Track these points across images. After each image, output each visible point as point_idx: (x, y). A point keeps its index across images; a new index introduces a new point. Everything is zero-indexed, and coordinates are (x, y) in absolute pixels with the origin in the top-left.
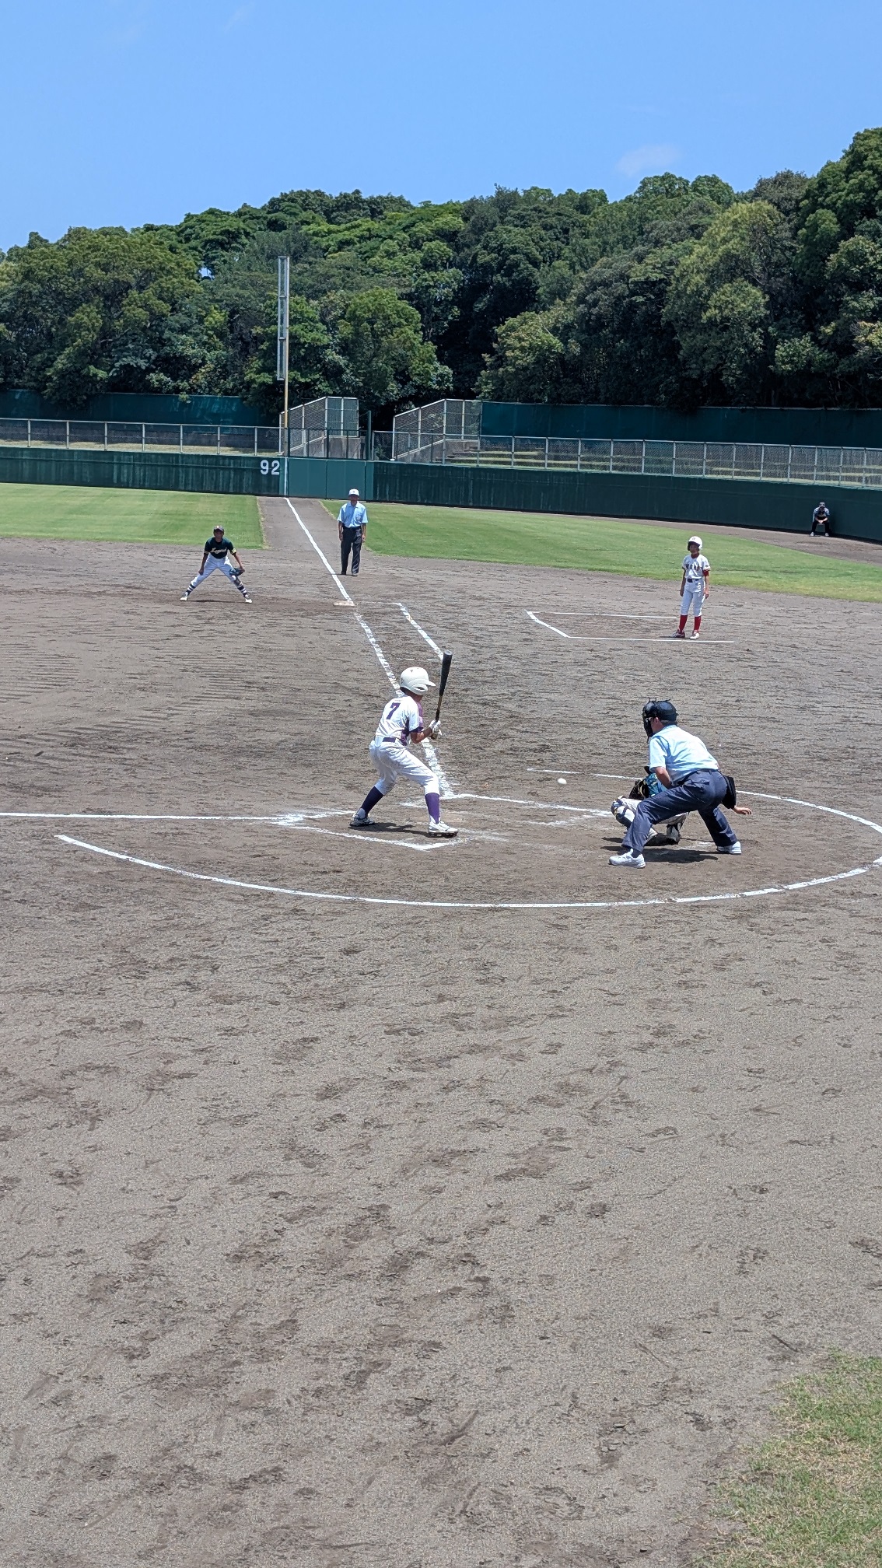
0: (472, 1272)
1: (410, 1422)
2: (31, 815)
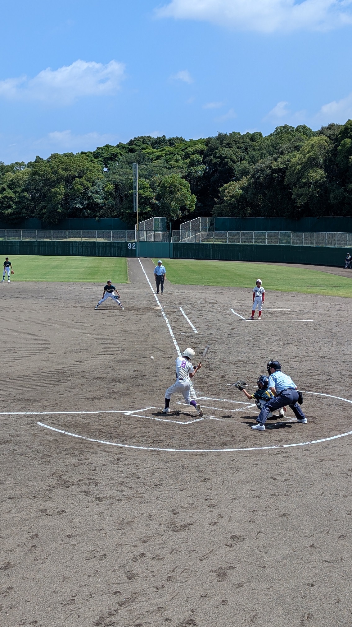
2: (27, 413)
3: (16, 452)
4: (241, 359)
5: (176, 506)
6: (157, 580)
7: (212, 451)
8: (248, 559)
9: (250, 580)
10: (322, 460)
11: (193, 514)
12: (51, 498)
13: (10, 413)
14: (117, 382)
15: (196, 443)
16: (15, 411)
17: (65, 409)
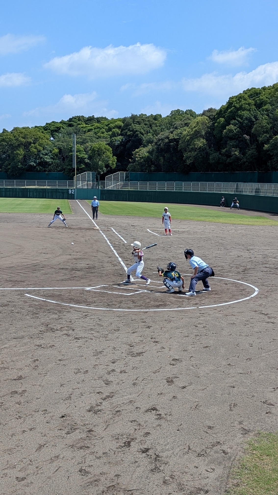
0: (156, 413)
1: (144, 455)
2: (17, 289)
3: (13, 311)
4: (160, 258)
5: (131, 342)
6: (126, 385)
7: (151, 310)
8: (186, 372)
9: (191, 384)
10: (227, 316)
11: (144, 347)
12: (43, 338)
13: (5, 289)
14: (76, 271)
15: (138, 306)
16: (8, 287)
17: (43, 286)
